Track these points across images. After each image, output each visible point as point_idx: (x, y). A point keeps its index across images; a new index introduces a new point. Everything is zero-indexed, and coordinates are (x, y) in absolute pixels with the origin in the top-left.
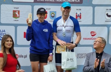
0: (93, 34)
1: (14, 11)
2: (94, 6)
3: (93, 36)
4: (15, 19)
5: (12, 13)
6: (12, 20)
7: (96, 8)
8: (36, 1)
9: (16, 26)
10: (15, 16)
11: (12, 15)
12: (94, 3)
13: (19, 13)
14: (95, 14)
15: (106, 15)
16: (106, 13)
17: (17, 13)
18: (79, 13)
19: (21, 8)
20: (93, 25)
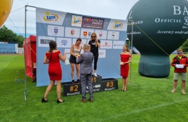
0: (106, 44)
1: (72, 31)
2: (108, 31)
4: (72, 35)
6: (70, 36)
8: (82, 27)
9: (72, 38)
10: (72, 33)
11: (70, 33)
12: (108, 29)
13: (74, 32)
14: (108, 34)
16: (112, 34)
19: (75, 29)
20: (107, 40)
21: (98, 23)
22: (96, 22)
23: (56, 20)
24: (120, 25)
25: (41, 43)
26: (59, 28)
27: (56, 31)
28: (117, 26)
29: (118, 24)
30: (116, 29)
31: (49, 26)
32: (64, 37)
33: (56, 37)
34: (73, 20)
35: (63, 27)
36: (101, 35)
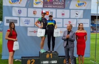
3: (69, 23)
4: (34, 15)
5: (33, 12)
7: (71, 10)
8: (44, 7)
9: (35, 18)
10: (34, 13)
11: (33, 13)
12: (70, 8)
13: (36, 12)
14: (71, 13)
15: (76, 14)
16: (76, 13)
17: (35, 12)
18: (63, 13)
19: (37, 10)
20: (70, 18)
21: (59, 3)
22: (57, 2)
23: (20, 3)
24: (83, 4)
25: (7, 22)
26: (22, 9)
27: (20, 12)
28: (79, 5)
29: (80, 2)
30: (79, 8)
31: (13, 8)
32: (27, 17)
33: (20, 17)
34: (34, 2)
35: (26, 9)
36: (63, 14)
